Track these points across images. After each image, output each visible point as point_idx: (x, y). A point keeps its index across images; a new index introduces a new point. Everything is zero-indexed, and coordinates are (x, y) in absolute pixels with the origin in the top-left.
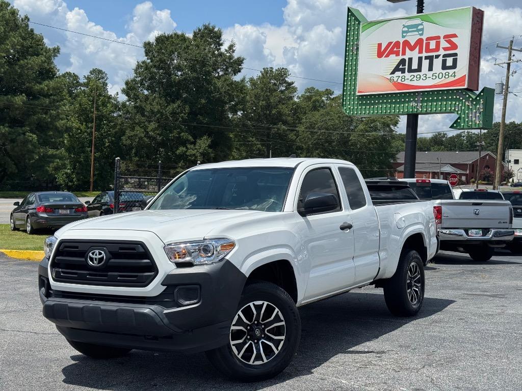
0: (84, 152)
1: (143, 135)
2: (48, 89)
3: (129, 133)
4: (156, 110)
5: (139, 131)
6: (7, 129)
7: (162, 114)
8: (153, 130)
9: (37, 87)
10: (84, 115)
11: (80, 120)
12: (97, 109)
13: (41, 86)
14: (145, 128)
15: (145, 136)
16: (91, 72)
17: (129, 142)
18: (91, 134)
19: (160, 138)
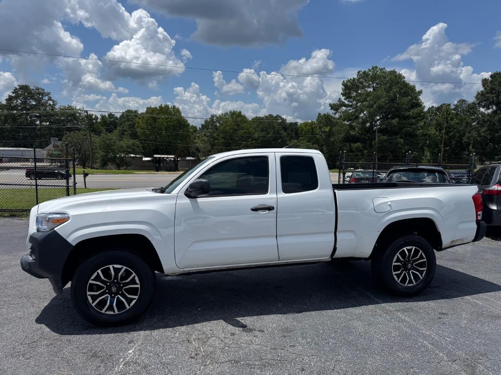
0: (438, 147)
1: (476, 136)
2: (413, 114)
3: (467, 135)
4: (486, 120)
5: (474, 134)
6: (387, 137)
7: (490, 121)
8: (484, 132)
9: (407, 113)
10: (439, 127)
11: (436, 129)
12: (447, 122)
13: (409, 113)
14: (478, 132)
15: (478, 136)
16: (458, 102)
18: (442, 137)
19: (489, 137)
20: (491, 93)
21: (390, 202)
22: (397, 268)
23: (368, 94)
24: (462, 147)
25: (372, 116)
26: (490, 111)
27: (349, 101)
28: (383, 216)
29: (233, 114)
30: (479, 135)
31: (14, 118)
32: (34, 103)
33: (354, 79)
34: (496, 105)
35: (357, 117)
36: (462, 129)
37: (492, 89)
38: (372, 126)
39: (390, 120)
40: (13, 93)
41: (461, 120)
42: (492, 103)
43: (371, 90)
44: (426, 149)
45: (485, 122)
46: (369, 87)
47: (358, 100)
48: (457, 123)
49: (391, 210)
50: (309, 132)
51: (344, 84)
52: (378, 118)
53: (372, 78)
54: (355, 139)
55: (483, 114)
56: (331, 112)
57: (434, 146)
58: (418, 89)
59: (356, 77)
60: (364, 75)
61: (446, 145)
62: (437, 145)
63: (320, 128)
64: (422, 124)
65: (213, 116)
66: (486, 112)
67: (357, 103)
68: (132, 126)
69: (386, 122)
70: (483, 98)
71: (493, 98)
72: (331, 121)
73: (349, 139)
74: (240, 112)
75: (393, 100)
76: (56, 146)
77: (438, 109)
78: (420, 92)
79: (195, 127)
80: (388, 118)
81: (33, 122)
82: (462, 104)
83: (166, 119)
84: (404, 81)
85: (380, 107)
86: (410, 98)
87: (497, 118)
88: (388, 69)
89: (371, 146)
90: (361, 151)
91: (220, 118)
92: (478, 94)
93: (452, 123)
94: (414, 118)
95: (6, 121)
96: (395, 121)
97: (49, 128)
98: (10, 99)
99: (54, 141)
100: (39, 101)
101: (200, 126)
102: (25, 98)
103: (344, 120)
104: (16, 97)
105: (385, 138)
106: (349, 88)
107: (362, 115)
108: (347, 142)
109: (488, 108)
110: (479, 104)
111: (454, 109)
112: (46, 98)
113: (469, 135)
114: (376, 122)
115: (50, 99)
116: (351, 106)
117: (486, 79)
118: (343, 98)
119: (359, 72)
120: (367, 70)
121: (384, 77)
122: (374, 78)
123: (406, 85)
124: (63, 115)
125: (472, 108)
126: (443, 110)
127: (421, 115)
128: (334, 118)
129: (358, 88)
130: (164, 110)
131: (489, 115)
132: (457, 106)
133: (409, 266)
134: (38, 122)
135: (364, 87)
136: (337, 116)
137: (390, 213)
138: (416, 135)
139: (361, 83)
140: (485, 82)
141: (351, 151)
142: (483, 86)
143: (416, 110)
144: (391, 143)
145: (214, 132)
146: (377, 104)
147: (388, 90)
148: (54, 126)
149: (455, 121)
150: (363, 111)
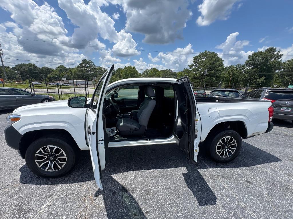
1: (244, 77)
3: (240, 77)
5: (243, 77)
7: (250, 72)
9: (218, 69)
10: (229, 74)
11: (228, 75)
17: (240, 79)
18: (230, 78)
19: (249, 78)
20: (252, 61)
21: (219, 111)
22: (219, 148)
23: (203, 61)
24: (238, 82)
25: (204, 69)
26: (250, 68)
27: (195, 64)
28: (214, 119)
29: (154, 69)
30: (245, 77)
31: (82, 71)
32: (88, 66)
33: (198, 56)
34: (253, 65)
35: (198, 70)
36: (238, 75)
37: (252, 59)
38: (204, 73)
39: (211, 71)
40: (82, 62)
41: (238, 71)
42: (252, 65)
43: (204, 60)
44: (223, 82)
45: (248, 72)
46: (203, 59)
47: (199, 64)
48: (236, 73)
49: (219, 116)
50: (180, 75)
51: (194, 58)
52: (206, 70)
53: (205, 55)
54: (197, 78)
55: (247, 69)
56: (189, 68)
57: (227, 81)
58: (222, 59)
59: (199, 55)
60: (202, 54)
61: (231, 81)
62: (228, 81)
63: (185, 74)
64: (223, 72)
65: (146, 70)
66: (249, 68)
67: (199, 65)
68: (119, 73)
69: (209, 72)
70: (248, 63)
71: (252, 63)
72: (189, 72)
73: (195, 78)
74: (156, 68)
75: (212, 64)
76: (95, 80)
77: (229, 67)
78: (224, 60)
79: (141, 74)
80: (210, 71)
81: (88, 72)
82: (239, 66)
83: (130, 71)
84: (217, 56)
85: (207, 66)
86: (219, 63)
87: (253, 70)
88: (212, 52)
89: (203, 81)
90: (199, 83)
91: (149, 70)
92: (246, 61)
93: (234, 72)
94: (220, 70)
95: (80, 72)
96: (213, 72)
97: (93, 74)
98: (81, 64)
99: (95, 78)
100: (90, 65)
101: (142, 73)
102: (86, 64)
103: (193, 71)
104: (83, 64)
105: (208, 78)
106: (196, 59)
107: (200, 69)
108: (194, 79)
109: (250, 67)
110: (246, 65)
111: (235, 68)
112: (92, 64)
113: (241, 77)
114: (205, 72)
115: (93, 64)
116: (196, 66)
117: (250, 55)
118: (193, 63)
119: (200, 53)
120: (203, 52)
121: (210, 55)
122: (206, 55)
123: (218, 58)
124: (98, 69)
125: (243, 67)
126: (231, 68)
127: (223, 70)
128: (190, 70)
129: (199, 59)
130: (130, 68)
131: (250, 69)
132: (237, 66)
133: (226, 147)
134: (90, 72)
135: (202, 59)
136: (191, 70)
137: (218, 117)
138: (220, 77)
139: (201, 57)
140: (250, 56)
141: (195, 82)
142: (249, 58)
143: (221, 68)
144: (210, 80)
145: (147, 75)
146: (206, 65)
147: (211, 60)
148: (95, 73)
149: (236, 71)
150: (200, 68)
